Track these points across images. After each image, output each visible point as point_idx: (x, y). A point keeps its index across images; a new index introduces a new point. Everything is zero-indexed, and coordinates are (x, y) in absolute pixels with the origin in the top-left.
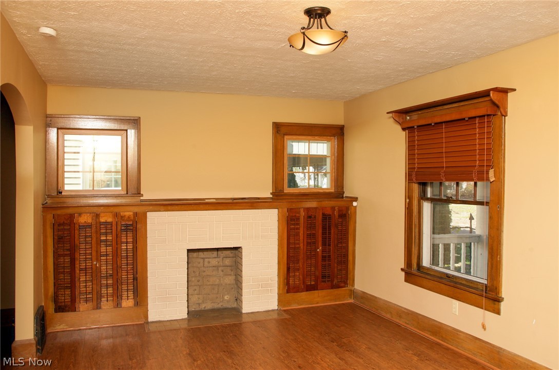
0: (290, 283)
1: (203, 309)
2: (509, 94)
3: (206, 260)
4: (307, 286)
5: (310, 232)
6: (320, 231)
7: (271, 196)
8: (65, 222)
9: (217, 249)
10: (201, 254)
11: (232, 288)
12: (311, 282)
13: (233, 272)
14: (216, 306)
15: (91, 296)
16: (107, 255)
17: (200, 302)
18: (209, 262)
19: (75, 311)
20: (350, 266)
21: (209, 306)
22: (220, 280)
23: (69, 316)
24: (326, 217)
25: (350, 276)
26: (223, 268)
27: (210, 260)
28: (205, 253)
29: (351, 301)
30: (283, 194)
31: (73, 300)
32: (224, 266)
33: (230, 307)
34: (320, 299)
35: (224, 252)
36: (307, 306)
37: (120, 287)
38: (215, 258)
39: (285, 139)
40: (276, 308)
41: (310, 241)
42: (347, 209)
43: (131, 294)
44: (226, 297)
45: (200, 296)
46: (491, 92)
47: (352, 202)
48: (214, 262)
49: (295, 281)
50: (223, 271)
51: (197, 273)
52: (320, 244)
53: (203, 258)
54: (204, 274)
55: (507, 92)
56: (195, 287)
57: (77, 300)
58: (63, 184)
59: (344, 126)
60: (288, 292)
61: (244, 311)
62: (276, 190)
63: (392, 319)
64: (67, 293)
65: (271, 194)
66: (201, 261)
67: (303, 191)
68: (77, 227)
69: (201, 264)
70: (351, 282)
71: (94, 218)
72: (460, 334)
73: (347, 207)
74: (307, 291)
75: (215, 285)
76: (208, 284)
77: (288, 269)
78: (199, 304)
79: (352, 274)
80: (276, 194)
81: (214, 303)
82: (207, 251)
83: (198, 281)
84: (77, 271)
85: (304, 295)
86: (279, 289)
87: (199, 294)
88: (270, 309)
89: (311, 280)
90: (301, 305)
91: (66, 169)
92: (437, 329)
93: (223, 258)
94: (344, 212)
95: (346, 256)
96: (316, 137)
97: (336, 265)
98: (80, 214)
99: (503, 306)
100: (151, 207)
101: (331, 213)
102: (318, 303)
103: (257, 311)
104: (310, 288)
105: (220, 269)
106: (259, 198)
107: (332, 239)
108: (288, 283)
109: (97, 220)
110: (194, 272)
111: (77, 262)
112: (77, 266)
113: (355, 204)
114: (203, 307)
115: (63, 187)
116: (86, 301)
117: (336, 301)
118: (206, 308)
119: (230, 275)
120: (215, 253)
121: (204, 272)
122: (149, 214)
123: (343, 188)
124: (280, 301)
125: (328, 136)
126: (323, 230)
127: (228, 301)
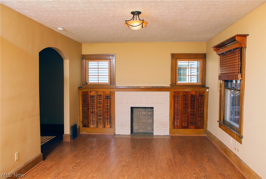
0: (175, 124)
1: (139, 132)
2: (247, 37)
3: (141, 112)
4: (183, 126)
5: (184, 102)
6: (190, 102)
7: (170, 86)
8: (86, 94)
9: (145, 108)
10: (138, 109)
11: (152, 125)
12: (185, 125)
13: (152, 118)
14: (144, 131)
15: (94, 122)
16: (100, 107)
17: (138, 129)
18: (142, 113)
19: (89, 127)
20: (205, 119)
21: (142, 131)
22: (146, 121)
23: (87, 129)
24: (193, 96)
25: (205, 124)
26: (147, 116)
27: (142, 112)
28: (140, 109)
29: (205, 135)
30: (176, 85)
31: (88, 123)
32: (148, 115)
33: (151, 132)
34: (189, 133)
35: (148, 109)
36: (183, 135)
37: (105, 120)
38: (144, 111)
39: (177, 61)
40: (169, 135)
41: (184, 106)
42: (204, 92)
43: (109, 123)
44: (149, 128)
45: (138, 127)
46: (236, 37)
47: (206, 89)
48: (144, 113)
49: (177, 123)
50: (147, 117)
51: (137, 117)
52: (190, 108)
53: (139, 111)
54: (140, 118)
55: (246, 36)
56: (136, 123)
57: (90, 123)
58: (88, 80)
59: (206, 54)
60: (174, 128)
61: (154, 135)
62: (172, 83)
63: (215, 144)
64: (86, 120)
65: (170, 85)
66: (139, 112)
67: (185, 84)
68: (89, 96)
69: (139, 114)
70: (205, 126)
71: (96, 93)
72: (232, 153)
73: (203, 92)
74: (183, 128)
75: (144, 123)
76: (141, 122)
77: (174, 118)
78: (138, 130)
79: (206, 123)
80: (172, 85)
81: (144, 130)
82: (141, 108)
83: (137, 120)
84: (90, 113)
85: (181, 130)
86: (170, 126)
87: (138, 126)
88: (166, 135)
89: (185, 124)
90: (180, 134)
91: (90, 74)
92: (226, 150)
93: (148, 112)
94: (202, 94)
95: (203, 114)
96: (192, 59)
97: (197, 118)
98: (91, 92)
99: (243, 140)
100: (116, 90)
101: (195, 94)
102: (188, 134)
103: (160, 135)
104: (184, 127)
105: (146, 116)
106: (164, 87)
107: (195, 106)
108: (174, 124)
109: (97, 94)
110: (135, 116)
111: (90, 109)
112: (90, 111)
113: (207, 90)
114: (139, 131)
115: (88, 81)
116: (93, 124)
117: (197, 135)
118: (141, 132)
119: (151, 119)
120: (144, 109)
121: (140, 117)
122: (116, 92)
123: (205, 83)
124: (170, 132)
125: (198, 59)
126: (191, 102)
127: (150, 130)
